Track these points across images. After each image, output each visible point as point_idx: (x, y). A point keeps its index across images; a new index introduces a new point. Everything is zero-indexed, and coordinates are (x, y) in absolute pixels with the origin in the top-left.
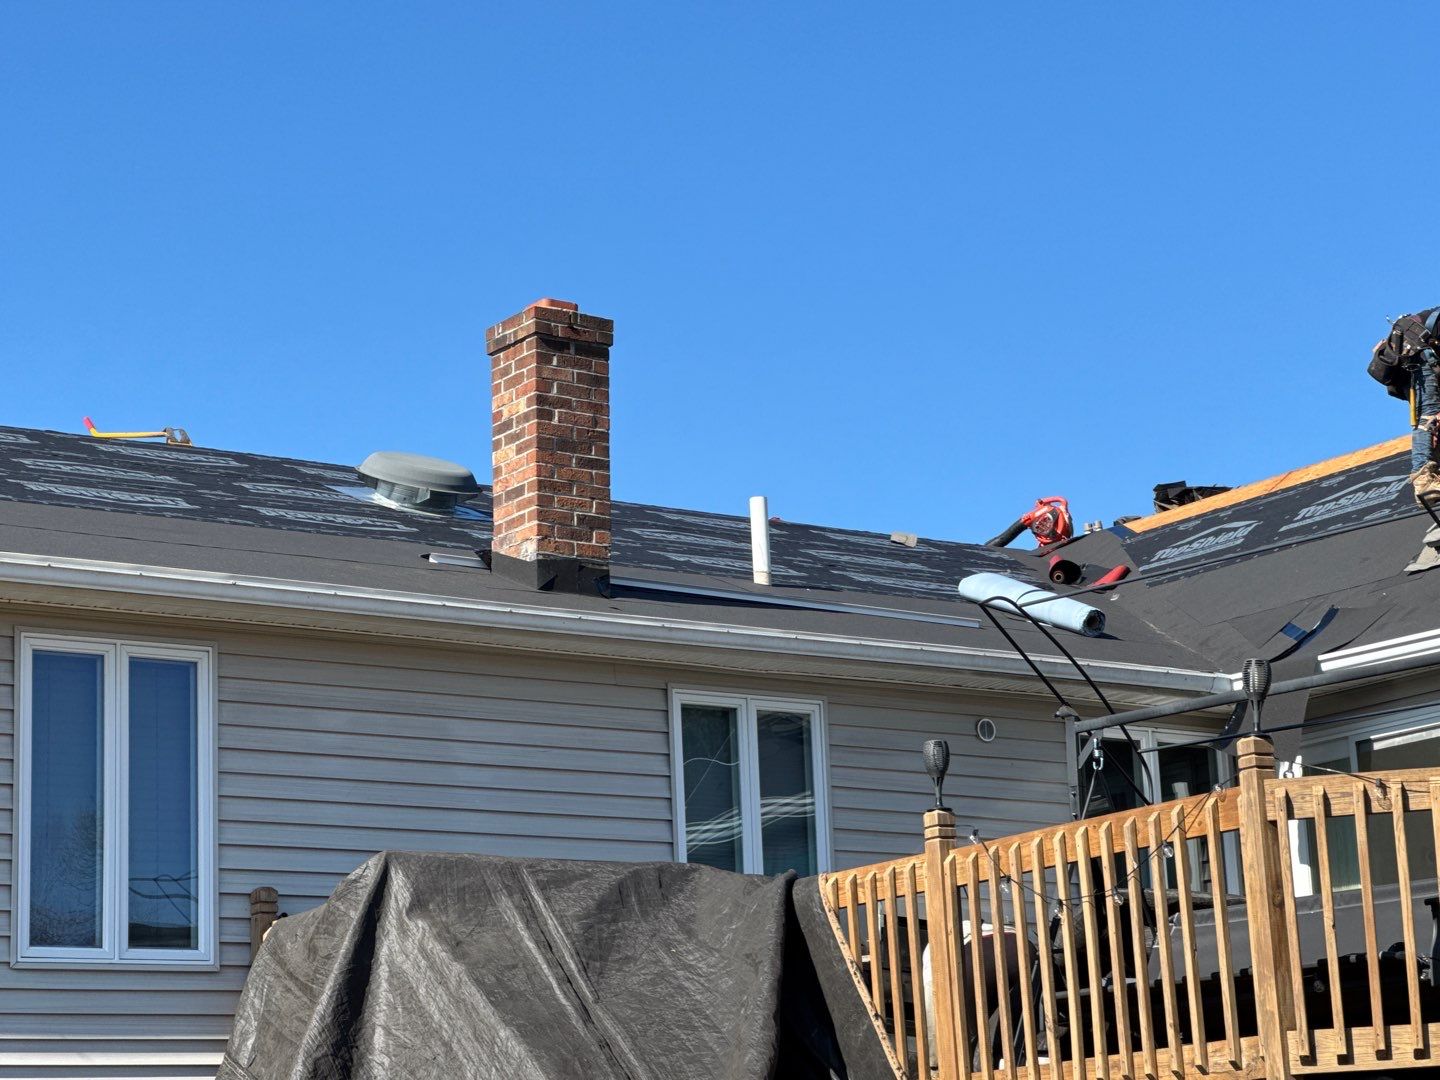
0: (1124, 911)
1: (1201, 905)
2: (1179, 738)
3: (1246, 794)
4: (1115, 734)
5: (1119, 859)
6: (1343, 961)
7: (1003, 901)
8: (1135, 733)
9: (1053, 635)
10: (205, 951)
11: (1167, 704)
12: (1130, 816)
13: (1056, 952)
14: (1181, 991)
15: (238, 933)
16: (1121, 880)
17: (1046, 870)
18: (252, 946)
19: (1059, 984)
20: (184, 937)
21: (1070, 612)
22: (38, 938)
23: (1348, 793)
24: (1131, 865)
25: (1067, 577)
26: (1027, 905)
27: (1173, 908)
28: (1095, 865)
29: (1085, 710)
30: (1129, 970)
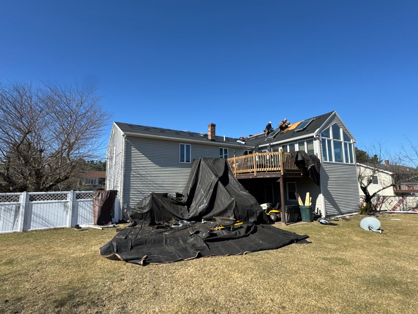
0: (246, 161)
1: (251, 161)
2: (250, 151)
3: (254, 154)
4: (246, 150)
5: (246, 158)
6: (259, 164)
7: (239, 160)
8: (247, 150)
9: (242, 144)
10: (190, 162)
11: (249, 149)
12: (247, 155)
13: (242, 164)
14: (249, 166)
15: (192, 161)
16: (246, 159)
17: (241, 159)
18: (193, 162)
19: (242, 165)
20: (189, 162)
21: (244, 143)
22: (181, 161)
23: (260, 154)
24: (247, 158)
25: (244, 141)
26: (240, 161)
27: (249, 161)
28: (244, 158)
29: (244, 149)
30: (246, 165)
